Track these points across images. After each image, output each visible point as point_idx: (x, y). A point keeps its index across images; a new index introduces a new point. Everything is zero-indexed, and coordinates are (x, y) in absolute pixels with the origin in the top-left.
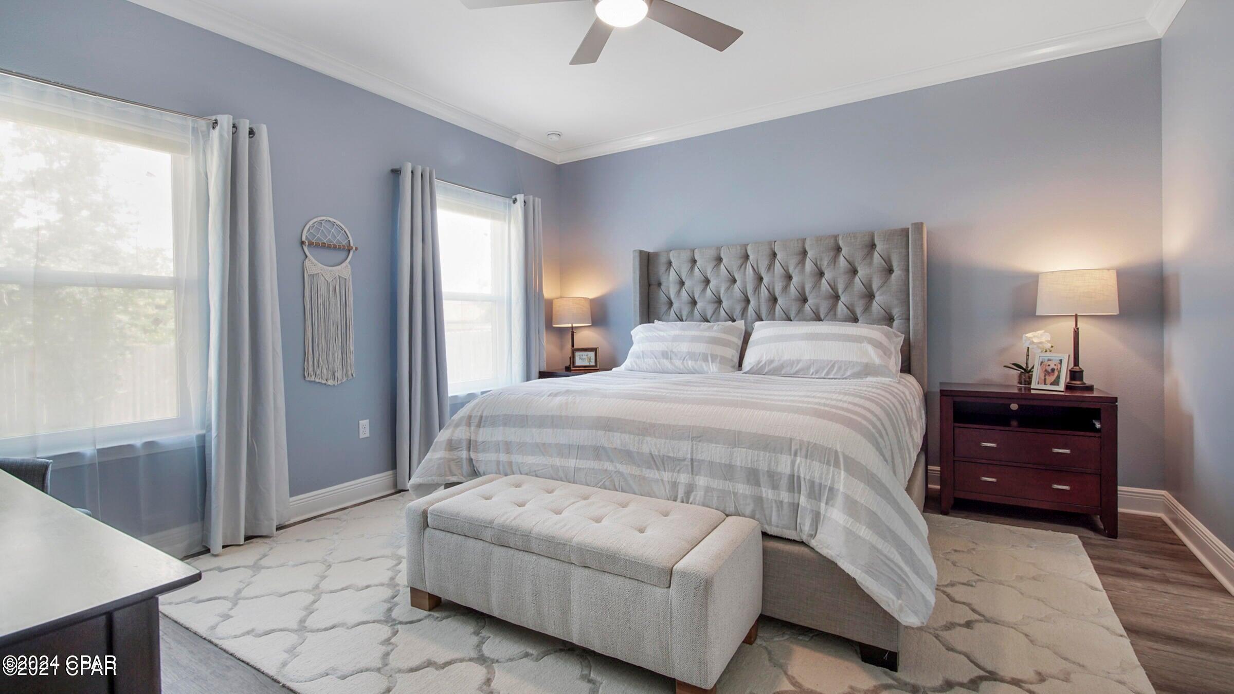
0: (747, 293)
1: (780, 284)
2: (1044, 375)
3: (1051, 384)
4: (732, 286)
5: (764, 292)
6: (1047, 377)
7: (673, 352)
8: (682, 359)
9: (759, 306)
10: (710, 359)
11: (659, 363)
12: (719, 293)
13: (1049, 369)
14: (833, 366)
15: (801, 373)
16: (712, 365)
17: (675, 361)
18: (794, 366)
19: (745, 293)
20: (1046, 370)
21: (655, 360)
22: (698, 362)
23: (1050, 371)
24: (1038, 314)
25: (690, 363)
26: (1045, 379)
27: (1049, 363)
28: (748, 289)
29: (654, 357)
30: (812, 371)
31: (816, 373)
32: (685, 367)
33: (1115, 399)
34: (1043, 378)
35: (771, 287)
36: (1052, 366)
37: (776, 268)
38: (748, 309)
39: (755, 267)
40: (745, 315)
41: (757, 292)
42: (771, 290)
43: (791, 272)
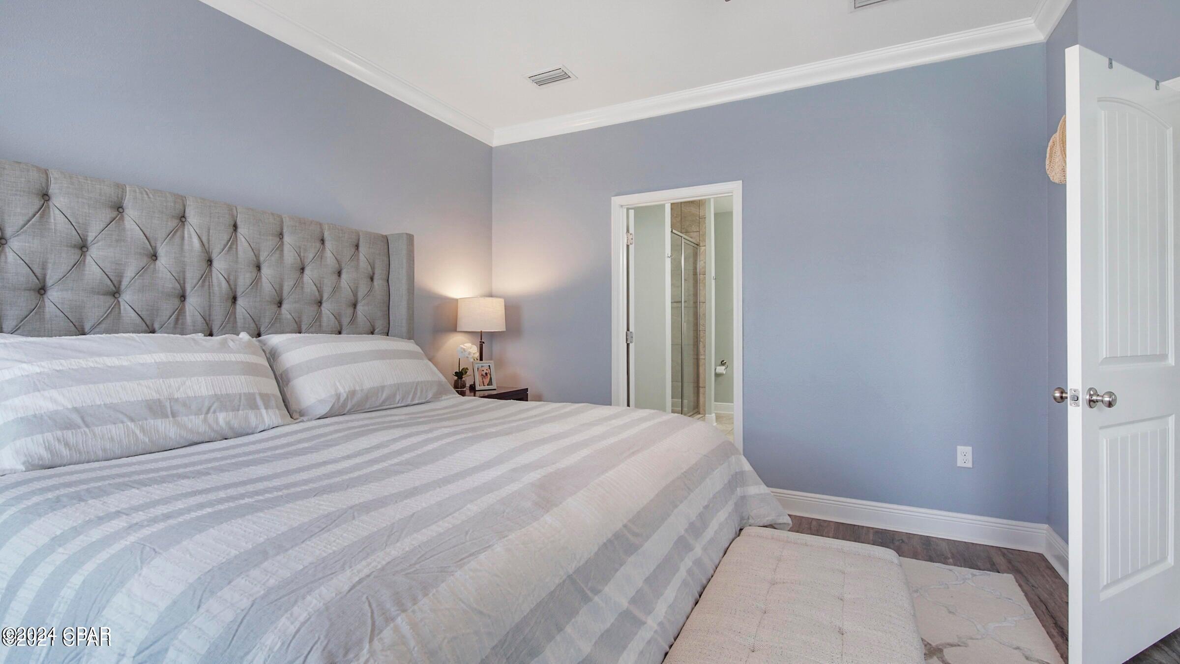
0: (184, 283)
1: (248, 275)
2: (481, 379)
3: (488, 385)
4: (152, 266)
5: (220, 284)
6: (484, 380)
7: (177, 400)
8: (205, 410)
9: (210, 306)
10: (260, 402)
11: (143, 430)
12: (120, 276)
13: (484, 373)
14: (416, 389)
15: (387, 404)
16: (267, 413)
17: (185, 419)
18: (380, 394)
19: (182, 282)
20: (482, 375)
21: (131, 425)
22: (240, 412)
23: (485, 375)
24: (458, 330)
25: (222, 419)
26: (483, 381)
27: (483, 369)
28: (188, 275)
29: (125, 419)
30: (398, 398)
31: (403, 400)
32: (210, 426)
33: (527, 389)
34: (482, 381)
35: (232, 278)
36: (485, 371)
37: (239, 248)
38: (185, 312)
39: (204, 239)
40: (180, 321)
41: (207, 283)
42: (232, 283)
43: (262, 259)
